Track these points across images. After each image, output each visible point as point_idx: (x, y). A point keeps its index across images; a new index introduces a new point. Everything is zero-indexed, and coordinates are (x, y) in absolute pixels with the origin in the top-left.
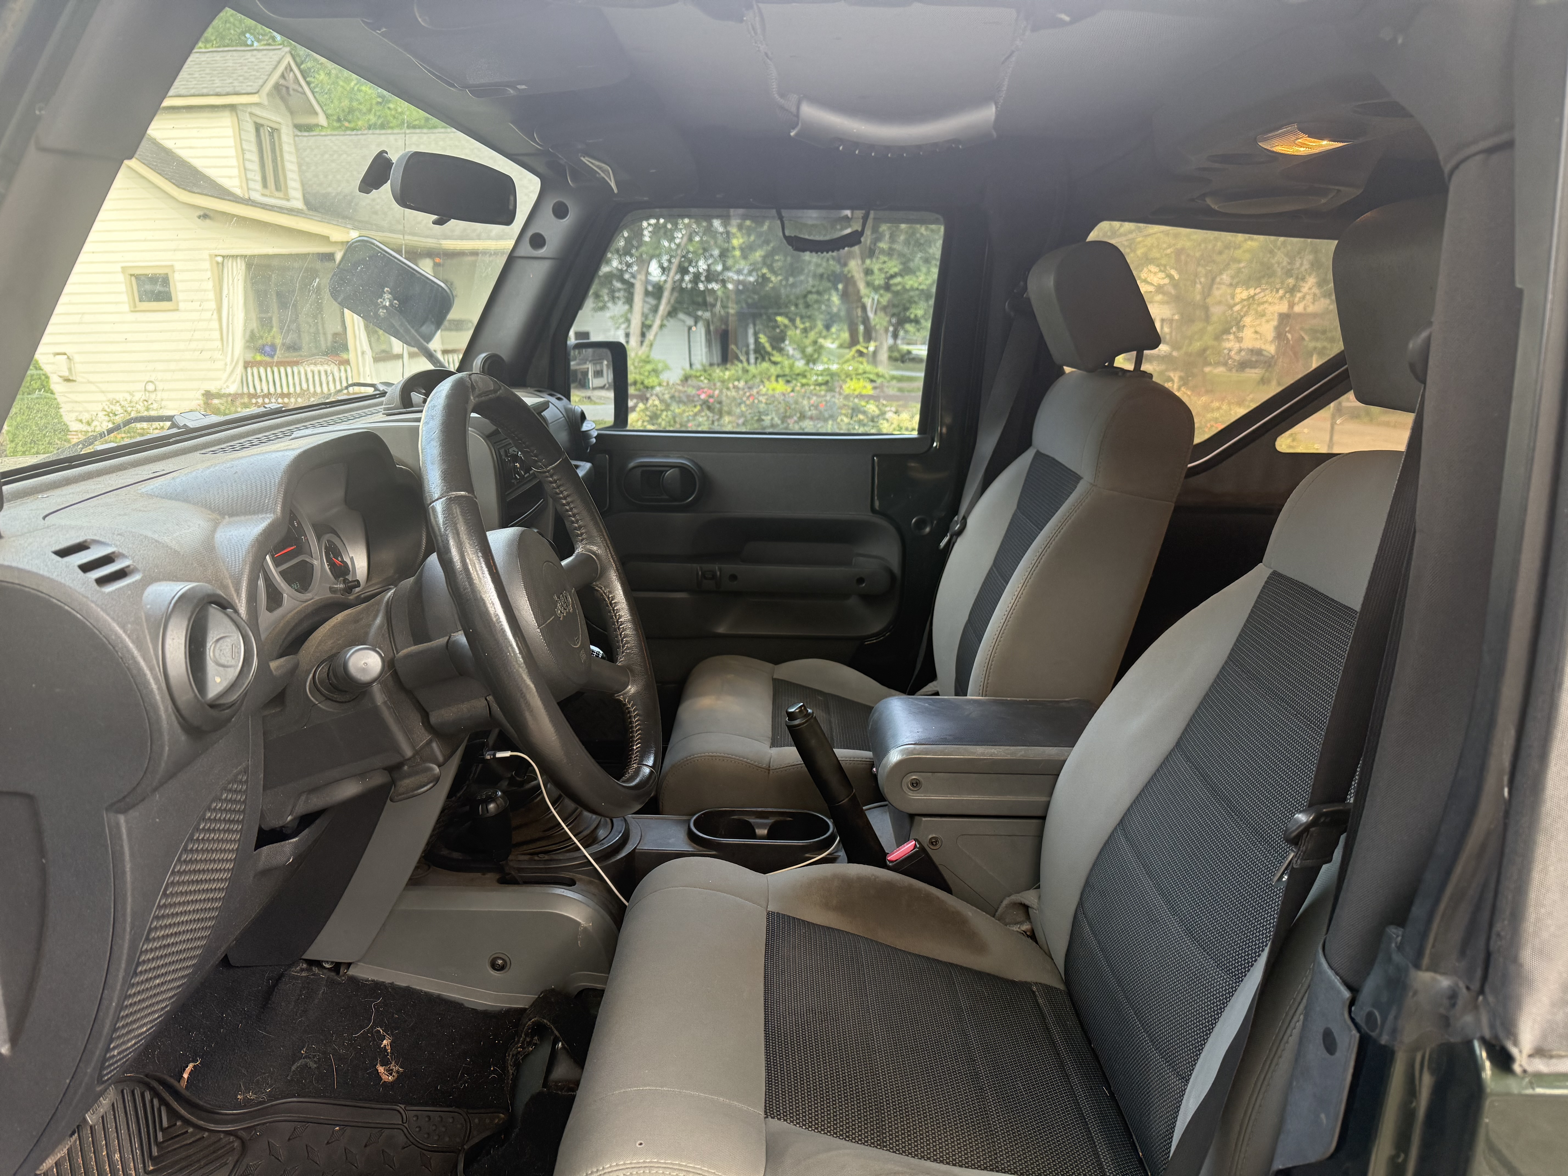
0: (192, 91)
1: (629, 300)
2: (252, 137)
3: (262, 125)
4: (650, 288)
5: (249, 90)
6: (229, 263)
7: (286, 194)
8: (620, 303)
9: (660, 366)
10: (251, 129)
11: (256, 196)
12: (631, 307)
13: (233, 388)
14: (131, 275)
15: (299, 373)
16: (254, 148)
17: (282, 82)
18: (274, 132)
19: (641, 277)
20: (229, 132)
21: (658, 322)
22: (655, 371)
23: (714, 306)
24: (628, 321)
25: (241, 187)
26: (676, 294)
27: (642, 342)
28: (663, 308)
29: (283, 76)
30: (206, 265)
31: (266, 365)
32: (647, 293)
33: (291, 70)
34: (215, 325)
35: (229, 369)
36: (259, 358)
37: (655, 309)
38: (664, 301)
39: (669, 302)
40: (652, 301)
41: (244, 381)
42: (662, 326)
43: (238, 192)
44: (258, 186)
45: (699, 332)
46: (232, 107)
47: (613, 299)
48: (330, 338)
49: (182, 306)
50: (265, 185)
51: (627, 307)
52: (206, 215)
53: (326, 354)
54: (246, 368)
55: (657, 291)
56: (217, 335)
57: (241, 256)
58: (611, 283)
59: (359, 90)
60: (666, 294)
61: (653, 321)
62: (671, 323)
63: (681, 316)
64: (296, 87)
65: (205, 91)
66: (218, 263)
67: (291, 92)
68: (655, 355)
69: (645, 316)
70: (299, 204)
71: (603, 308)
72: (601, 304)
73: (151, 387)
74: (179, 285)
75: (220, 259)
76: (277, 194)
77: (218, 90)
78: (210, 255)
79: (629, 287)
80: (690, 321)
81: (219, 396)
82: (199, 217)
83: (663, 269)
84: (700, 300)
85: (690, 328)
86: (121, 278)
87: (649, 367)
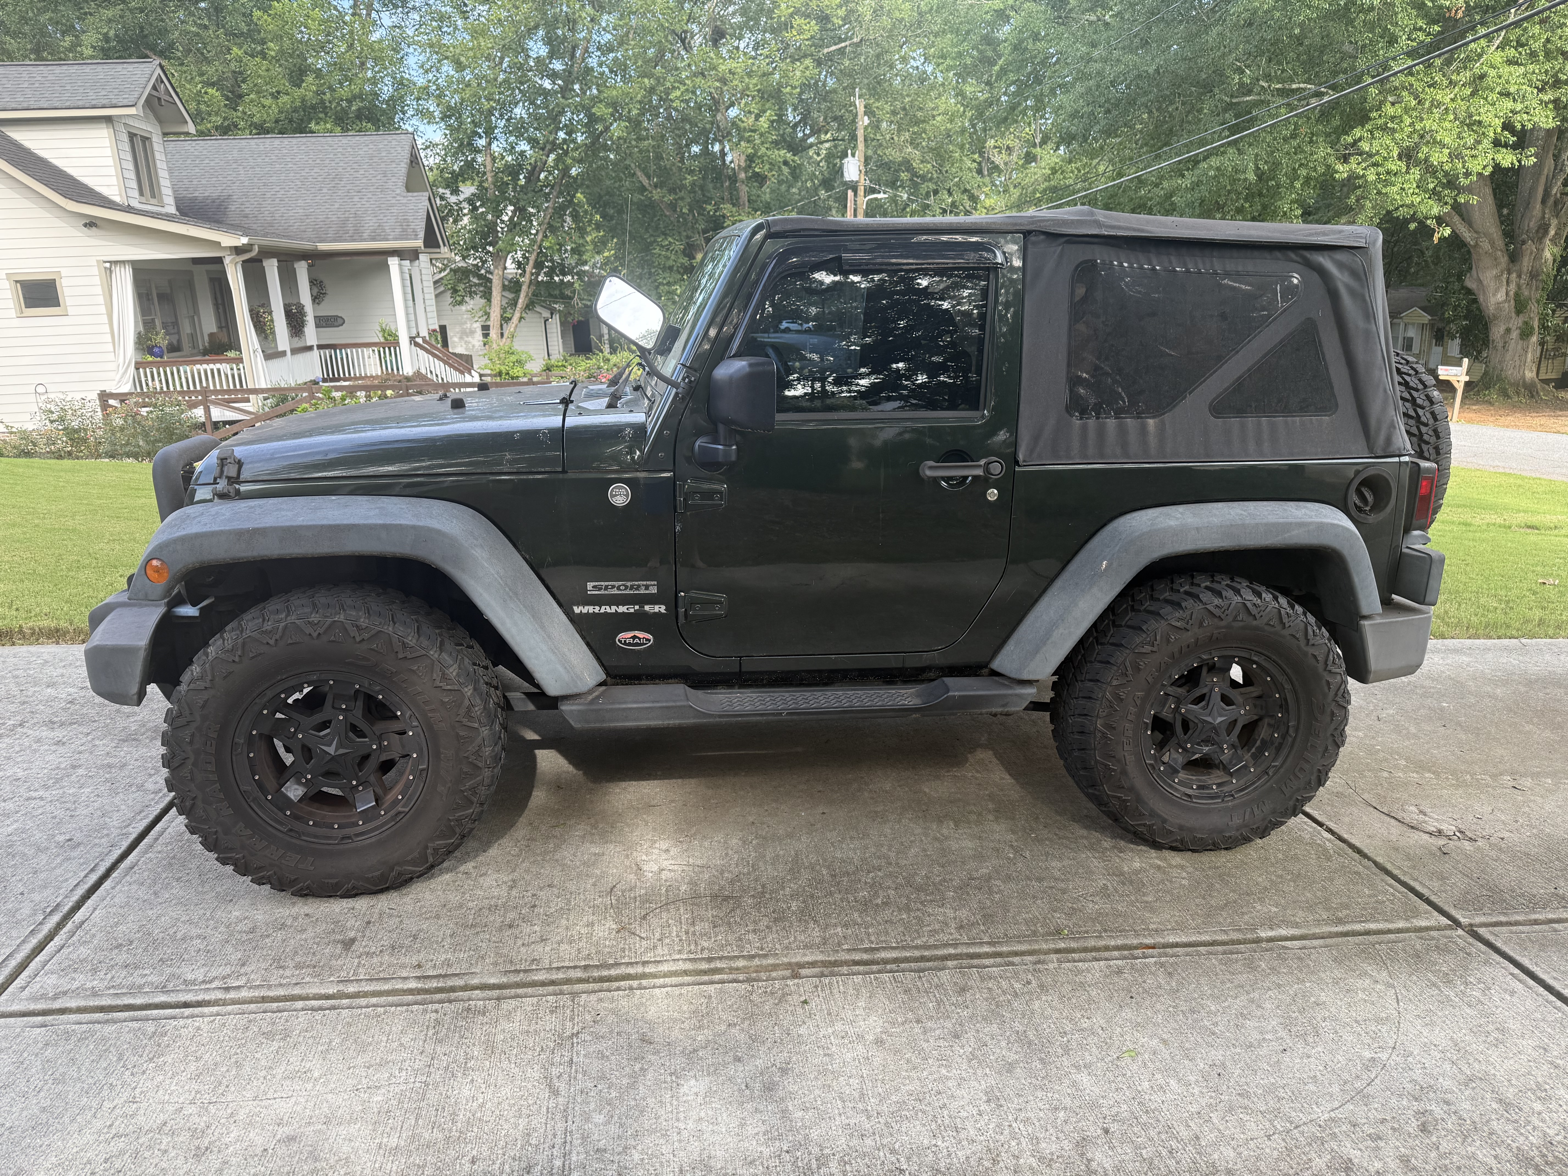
0: (68, 104)
1: (487, 295)
2: (127, 147)
3: (136, 135)
4: (506, 283)
5: (126, 102)
6: (117, 269)
7: (161, 200)
8: (477, 298)
9: (523, 357)
10: (125, 138)
11: (135, 204)
12: (489, 300)
13: (126, 388)
14: (17, 282)
15: (185, 372)
16: (129, 157)
17: (155, 93)
18: (145, 140)
19: (498, 272)
20: (107, 143)
21: (517, 315)
22: (519, 362)
23: (571, 298)
24: (488, 314)
25: (121, 195)
26: (533, 288)
27: (502, 335)
28: (522, 301)
29: (154, 88)
30: (95, 271)
31: (158, 365)
32: (504, 288)
33: (162, 82)
34: (107, 328)
35: (121, 371)
36: (150, 359)
37: (514, 303)
38: (523, 295)
39: (527, 295)
40: (511, 296)
41: (136, 381)
42: (521, 318)
43: (117, 199)
44: (136, 194)
45: (555, 324)
46: (108, 119)
47: (471, 294)
48: (206, 338)
49: (70, 311)
50: (141, 193)
51: (483, 301)
52: (91, 223)
53: (205, 353)
54: (137, 369)
55: (513, 286)
56: (108, 338)
57: (128, 261)
58: (468, 277)
59: (206, 93)
60: (524, 288)
61: (513, 314)
62: (529, 316)
63: (538, 309)
64: (168, 98)
65: (80, 103)
66: (105, 268)
67: (163, 103)
68: (517, 346)
69: (504, 310)
70: (172, 210)
71: (460, 303)
72: (458, 299)
73: (41, 389)
74: (66, 290)
75: (108, 265)
76: (153, 201)
77: (94, 102)
78: (98, 261)
79: (486, 281)
80: (546, 314)
81: (112, 396)
82: (85, 225)
83: (519, 265)
84: (557, 292)
85: (546, 320)
86: (6, 284)
87: (513, 358)
